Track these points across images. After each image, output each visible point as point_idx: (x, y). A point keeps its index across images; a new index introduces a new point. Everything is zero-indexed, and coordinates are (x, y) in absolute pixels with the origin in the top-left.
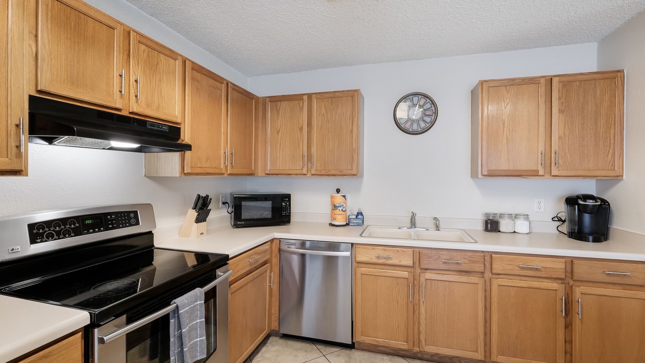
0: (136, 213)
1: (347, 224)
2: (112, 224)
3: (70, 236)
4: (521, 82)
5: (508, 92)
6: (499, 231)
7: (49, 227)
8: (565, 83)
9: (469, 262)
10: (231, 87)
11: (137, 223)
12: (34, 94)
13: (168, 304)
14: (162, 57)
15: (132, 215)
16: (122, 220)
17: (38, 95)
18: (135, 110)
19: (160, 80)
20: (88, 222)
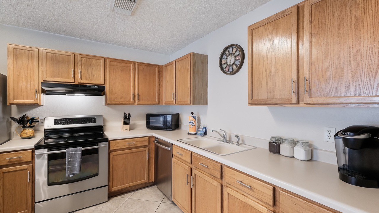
0: (95, 119)
1: (195, 134)
2: (84, 122)
3: (67, 124)
4: (275, 17)
5: (266, 29)
6: (280, 154)
7: (61, 121)
8: (318, 4)
9: (212, 168)
10: (137, 65)
11: (95, 122)
12: (43, 82)
13: (66, 149)
14: (93, 60)
15: (93, 119)
16: (88, 121)
17: (44, 82)
18: (80, 82)
19: (93, 69)
20: (75, 120)
